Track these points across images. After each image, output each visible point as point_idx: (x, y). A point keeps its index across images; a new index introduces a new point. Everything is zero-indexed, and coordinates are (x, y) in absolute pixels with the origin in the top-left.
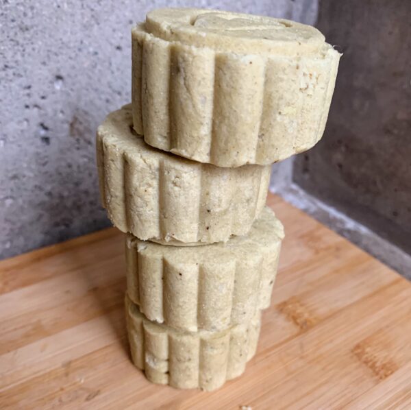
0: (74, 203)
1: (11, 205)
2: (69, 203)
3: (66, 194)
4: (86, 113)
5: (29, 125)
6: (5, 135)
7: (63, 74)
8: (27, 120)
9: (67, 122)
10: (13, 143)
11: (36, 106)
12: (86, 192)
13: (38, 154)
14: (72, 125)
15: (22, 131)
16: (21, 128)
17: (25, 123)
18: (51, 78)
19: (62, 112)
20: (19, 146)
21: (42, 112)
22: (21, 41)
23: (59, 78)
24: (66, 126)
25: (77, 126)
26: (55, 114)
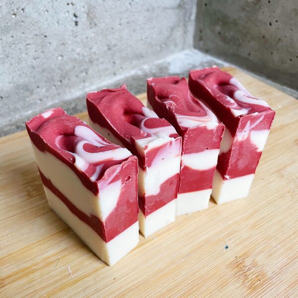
0: (89, 60)
1: (62, 60)
2: (87, 60)
3: (85, 54)
4: (94, 7)
5: (69, 14)
6: (59, 20)
8: (68, 12)
9: (86, 13)
10: (62, 24)
11: (72, 4)
12: (95, 53)
13: (73, 31)
14: (88, 14)
15: (66, 18)
16: (66, 16)
17: (67, 13)
19: (84, 7)
20: (65, 26)
21: (75, 7)
24: (85, 15)
25: (90, 15)
26: (81, 9)
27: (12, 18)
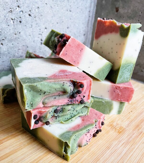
5: (39, 39)
7: (47, 27)
10: (35, 43)
11: (41, 35)
18: (45, 28)
22: (41, 18)
23: (46, 28)
27: (14, 35)
